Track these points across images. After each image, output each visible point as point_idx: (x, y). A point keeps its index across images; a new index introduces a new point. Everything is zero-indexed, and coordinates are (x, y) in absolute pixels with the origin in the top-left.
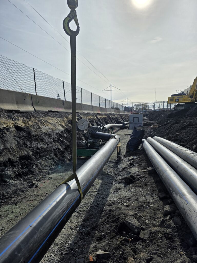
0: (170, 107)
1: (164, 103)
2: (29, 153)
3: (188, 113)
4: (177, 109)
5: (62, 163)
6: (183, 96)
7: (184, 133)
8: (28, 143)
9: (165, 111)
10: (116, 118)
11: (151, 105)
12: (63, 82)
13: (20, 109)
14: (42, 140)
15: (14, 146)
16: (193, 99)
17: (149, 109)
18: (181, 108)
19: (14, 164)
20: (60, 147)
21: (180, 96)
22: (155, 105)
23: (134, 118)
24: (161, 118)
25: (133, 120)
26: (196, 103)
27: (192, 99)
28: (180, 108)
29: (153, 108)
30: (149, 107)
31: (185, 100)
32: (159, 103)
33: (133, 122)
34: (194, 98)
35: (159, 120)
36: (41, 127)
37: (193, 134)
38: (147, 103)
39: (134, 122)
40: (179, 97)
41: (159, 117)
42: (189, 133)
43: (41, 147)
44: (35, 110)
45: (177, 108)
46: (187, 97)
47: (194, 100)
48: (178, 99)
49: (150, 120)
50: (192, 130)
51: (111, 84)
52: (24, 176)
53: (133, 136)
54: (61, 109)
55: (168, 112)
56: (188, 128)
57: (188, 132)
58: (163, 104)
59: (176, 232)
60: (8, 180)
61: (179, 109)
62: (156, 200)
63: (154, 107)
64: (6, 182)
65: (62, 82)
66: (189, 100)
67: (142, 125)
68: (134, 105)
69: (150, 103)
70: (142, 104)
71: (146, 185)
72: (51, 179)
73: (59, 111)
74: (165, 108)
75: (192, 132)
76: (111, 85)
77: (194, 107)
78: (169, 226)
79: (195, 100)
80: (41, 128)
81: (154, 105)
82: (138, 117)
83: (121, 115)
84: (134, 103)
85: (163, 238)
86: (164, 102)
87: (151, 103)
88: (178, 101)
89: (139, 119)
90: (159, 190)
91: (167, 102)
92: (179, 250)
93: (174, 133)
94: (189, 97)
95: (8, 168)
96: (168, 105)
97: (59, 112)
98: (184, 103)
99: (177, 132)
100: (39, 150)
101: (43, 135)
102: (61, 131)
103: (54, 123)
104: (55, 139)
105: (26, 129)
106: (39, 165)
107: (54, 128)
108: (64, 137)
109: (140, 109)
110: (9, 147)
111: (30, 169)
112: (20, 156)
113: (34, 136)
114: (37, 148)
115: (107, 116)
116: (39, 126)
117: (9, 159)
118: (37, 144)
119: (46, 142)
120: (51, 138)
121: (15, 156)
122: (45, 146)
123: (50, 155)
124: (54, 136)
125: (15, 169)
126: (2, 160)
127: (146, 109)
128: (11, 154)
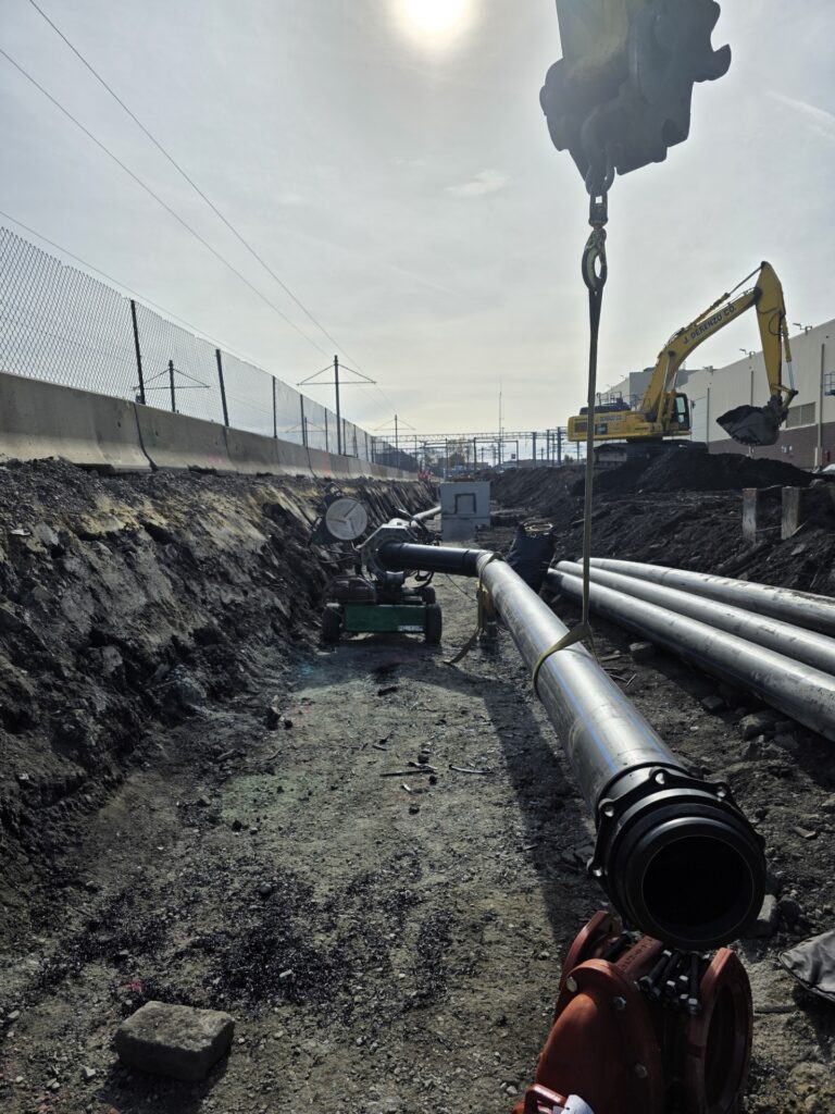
0: (556, 455)
1: (534, 438)
2: (212, 622)
3: (644, 478)
4: (603, 462)
5: (306, 657)
6: (622, 413)
7: (678, 542)
8: (196, 588)
9: (557, 470)
10: (385, 495)
11: (485, 445)
12: (218, 352)
13: (112, 463)
14: (226, 578)
15: (167, 595)
16: (658, 425)
17: (479, 461)
18: (617, 460)
19: (191, 655)
20: (278, 602)
21: (611, 414)
22: (499, 446)
23: (457, 496)
24: (545, 495)
25: (456, 506)
26: (665, 438)
27: (655, 424)
28: (612, 458)
29: (495, 457)
31: (628, 429)
32: (516, 438)
33: (456, 510)
34: (658, 420)
35: (542, 504)
36: (207, 529)
37: (711, 544)
38: (472, 438)
39: (459, 512)
40: (609, 418)
41: (539, 492)
42: (698, 542)
43: (233, 601)
44: (152, 464)
45: (602, 458)
46: (636, 418)
47: (661, 429)
48: (605, 425)
49: (502, 504)
50: (706, 533)
51: (336, 357)
52: (225, 695)
53: (518, 558)
54: (220, 461)
55: (568, 472)
56: (685, 526)
57: (692, 539)
58: (531, 441)
59: (795, 762)
60: (197, 708)
61: (609, 463)
62: (699, 717)
63: (497, 454)
64: (193, 712)
65: (215, 353)
66: (645, 430)
67: (487, 523)
68: (419, 445)
69: (480, 438)
70: (454, 442)
71: (648, 688)
72: (314, 703)
73: (217, 468)
74: (538, 458)
75: (705, 538)
76: (336, 360)
77: (665, 455)
78: (771, 755)
79: (664, 430)
80: (208, 533)
81: (496, 445)
82: (473, 495)
83: (397, 486)
84: (422, 438)
85: (770, 777)
86: (535, 436)
87: (485, 439)
88: (605, 433)
89: (477, 498)
90: (694, 695)
91: (544, 435)
92: (815, 791)
93: (637, 545)
94: (644, 417)
95: (180, 669)
96: (551, 446)
97: (220, 471)
98: (625, 441)
99: (646, 541)
100: (230, 610)
101: (223, 559)
102: (260, 546)
103: (233, 514)
104: (255, 575)
105: (175, 537)
106: (250, 664)
107: (239, 532)
108: (275, 566)
109: (441, 460)
110: (157, 599)
111: (232, 674)
112: (195, 630)
113: (202, 562)
114: (222, 603)
115: (356, 488)
116: (200, 524)
117: (174, 638)
118: (218, 589)
119: (237, 585)
120: (244, 572)
121: (182, 629)
122: (240, 599)
123: (263, 631)
124: (250, 563)
125: (199, 674)
126: (159, 641)
127: (466, 461)
128: (172, 623)
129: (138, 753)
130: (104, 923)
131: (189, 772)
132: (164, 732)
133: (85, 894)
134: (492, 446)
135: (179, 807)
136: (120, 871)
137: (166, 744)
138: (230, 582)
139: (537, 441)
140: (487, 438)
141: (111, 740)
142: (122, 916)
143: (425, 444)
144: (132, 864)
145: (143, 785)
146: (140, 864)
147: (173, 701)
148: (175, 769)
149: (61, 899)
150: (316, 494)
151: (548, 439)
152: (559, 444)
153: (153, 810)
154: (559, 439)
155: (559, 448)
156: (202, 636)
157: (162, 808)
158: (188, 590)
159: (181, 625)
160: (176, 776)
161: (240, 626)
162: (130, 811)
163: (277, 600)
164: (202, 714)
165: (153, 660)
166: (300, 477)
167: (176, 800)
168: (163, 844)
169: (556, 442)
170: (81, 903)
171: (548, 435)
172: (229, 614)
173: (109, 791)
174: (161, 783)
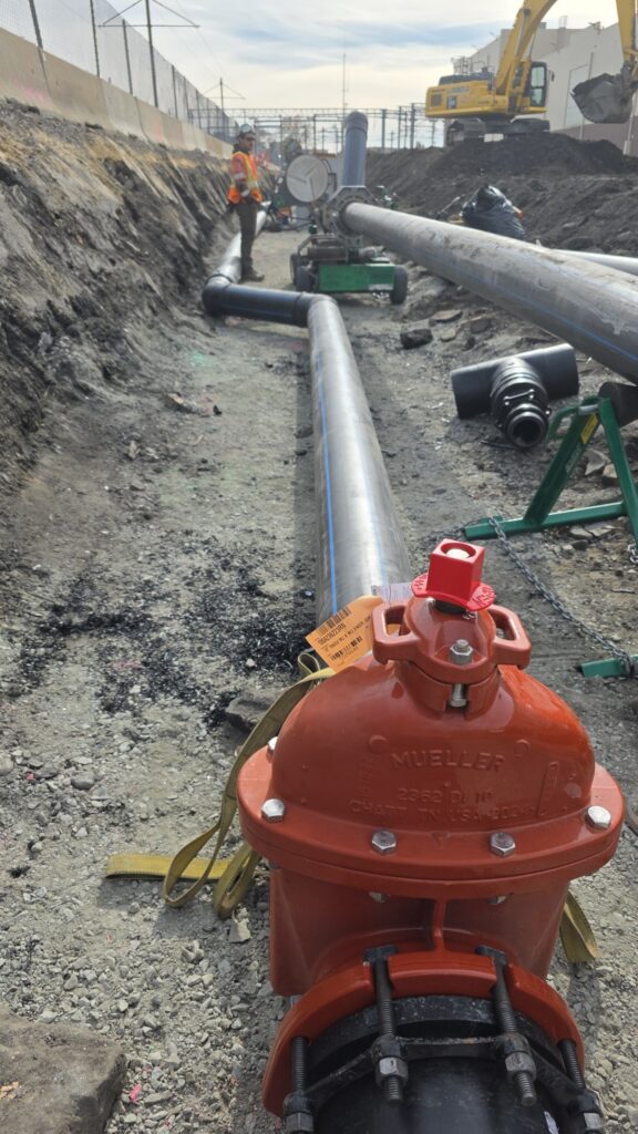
0: (408, 139)
1: (384, 117)
2: (86, 292)
5: (193, 345)
8: (58, 248)
11: (327, 126)
14: (88, 241)
15: (30, 250)
19: (73, 326)
20: (149, 279)
21: (462, 84)
27: (500, 97)
29: (337, 141)
30: (319, 135)
36: (54, 176)
38: (311, 115)
40: (459, 90)
43: (101, 270)
48: (455, 98)
52: (119, 378)
54: (41, 97)
58: (380, 121)
60: (94, 387)
64: (90, 392)
66: (487, 103)
69: (324, 115)
70: (290, 120)
73: (40, 107)
74: (388, 145)
80: (55, 180)
84: (250, 113)
86: (384, 114)
87: (326, 116)
88: (455, 107)
91: (395, 113)
96: (403, 128)
100: (101, 280)
101: (79, 216)
102: (114, 209)
103: (77, 163)
104: (117, 243)
105: (19, 178)
106: (136, 345)
107: (90, 188)
108: (134, 237)
109: (273, 145)
110: (19, 252)
111: (122, 353)
112: (71, 298)
113: (57, 217)
114: (90, 271)
115: (194, 160)
116: (43, 168)
117: (49, 303)
118: (82, 253)
119: (101, 251)
120: (105, 237)
121: (57, 295)
122: (109, 268)
123: (142, 309)
124: (110, 229)
125: (88, 350)
126: (35, 304)
127: (303, 146)
128: (44, 285)
129: (44, 433)
130: (70, 606)
131: (109, 456)
132: (65, 413)
133: (35, 578)
134: (334, 127)
135: (110, 491)
136: (66, 555)
137: (72, 425)
138: (93, 246)
139: (387, 120)
140: (330, 115)
141: (11, 414)
142: (86, 599)
143: (256, 121)
144: (77, 548)
145: (59, 468)
146: (87, 548)
147: (66, 378)
148: (90, 453)
149: (9, 583)
150: (155, 160)
151: (400, 119)
152: (413, 126)
153: (81, 493)
154: (413, 120)
155: (413, 130)
156: (79, 306)
157: (91, 491)
158: (48, 247)
159: (53, 289)
160: (94, 461)
161: (115, 301)
162: (56, 493)
163: (147, 276)
164: (101, 395)
165: (36, 326)
166: (133, 138)
167: (103, 484)
168: (107, 528)
169: (409, 123)
170: (34, 588)
171: (400, 113)
172: (101, 285)
173: (25, 471)
174: (79, 467)
